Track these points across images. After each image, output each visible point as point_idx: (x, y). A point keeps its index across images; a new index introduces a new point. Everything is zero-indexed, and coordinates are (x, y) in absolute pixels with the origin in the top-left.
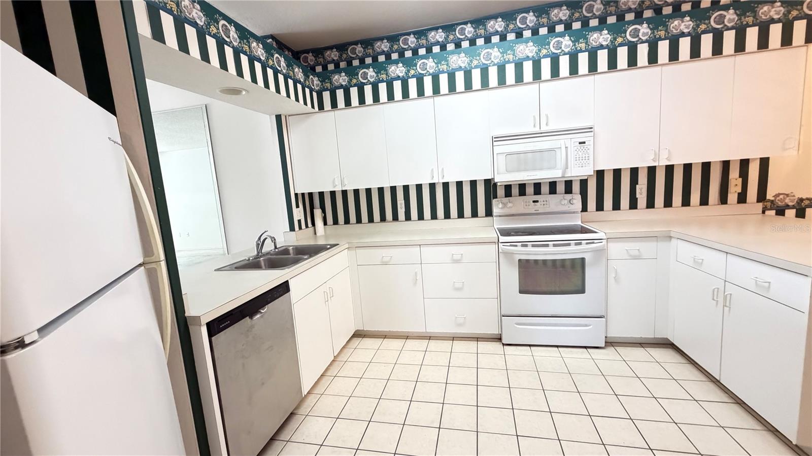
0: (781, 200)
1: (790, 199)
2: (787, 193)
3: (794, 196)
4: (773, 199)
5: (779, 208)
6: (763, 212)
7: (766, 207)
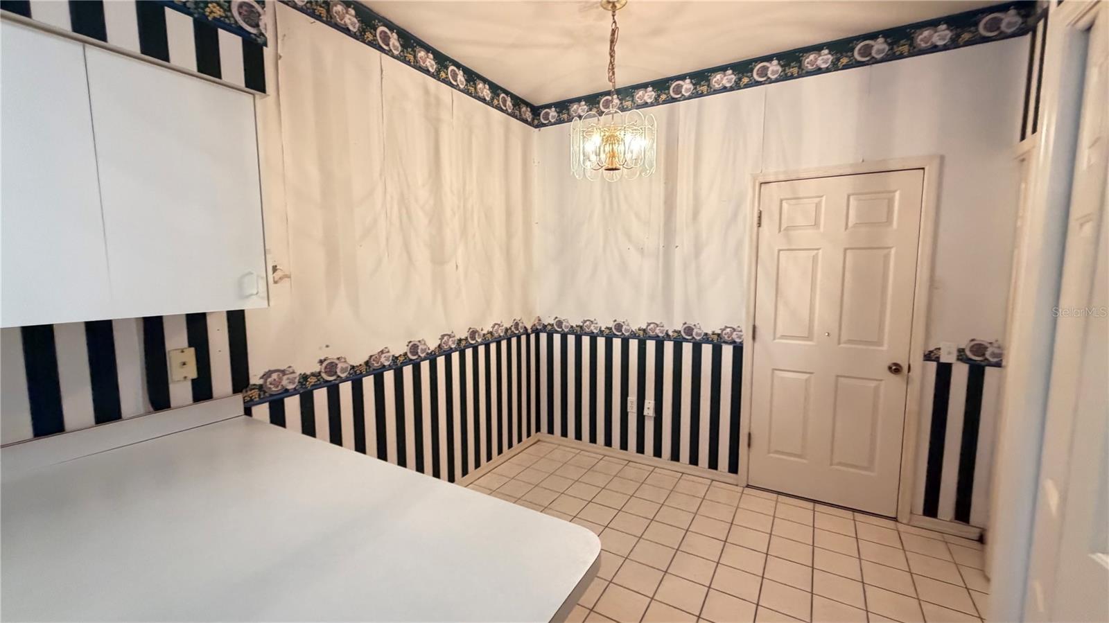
0: (275, 383)
1: (288, 379)
2: (282, 368)
3: (293, 372)
4: (261, 382)
5: (275, 398)
6: (248, 412)
7: (252, 400)
